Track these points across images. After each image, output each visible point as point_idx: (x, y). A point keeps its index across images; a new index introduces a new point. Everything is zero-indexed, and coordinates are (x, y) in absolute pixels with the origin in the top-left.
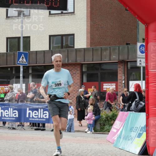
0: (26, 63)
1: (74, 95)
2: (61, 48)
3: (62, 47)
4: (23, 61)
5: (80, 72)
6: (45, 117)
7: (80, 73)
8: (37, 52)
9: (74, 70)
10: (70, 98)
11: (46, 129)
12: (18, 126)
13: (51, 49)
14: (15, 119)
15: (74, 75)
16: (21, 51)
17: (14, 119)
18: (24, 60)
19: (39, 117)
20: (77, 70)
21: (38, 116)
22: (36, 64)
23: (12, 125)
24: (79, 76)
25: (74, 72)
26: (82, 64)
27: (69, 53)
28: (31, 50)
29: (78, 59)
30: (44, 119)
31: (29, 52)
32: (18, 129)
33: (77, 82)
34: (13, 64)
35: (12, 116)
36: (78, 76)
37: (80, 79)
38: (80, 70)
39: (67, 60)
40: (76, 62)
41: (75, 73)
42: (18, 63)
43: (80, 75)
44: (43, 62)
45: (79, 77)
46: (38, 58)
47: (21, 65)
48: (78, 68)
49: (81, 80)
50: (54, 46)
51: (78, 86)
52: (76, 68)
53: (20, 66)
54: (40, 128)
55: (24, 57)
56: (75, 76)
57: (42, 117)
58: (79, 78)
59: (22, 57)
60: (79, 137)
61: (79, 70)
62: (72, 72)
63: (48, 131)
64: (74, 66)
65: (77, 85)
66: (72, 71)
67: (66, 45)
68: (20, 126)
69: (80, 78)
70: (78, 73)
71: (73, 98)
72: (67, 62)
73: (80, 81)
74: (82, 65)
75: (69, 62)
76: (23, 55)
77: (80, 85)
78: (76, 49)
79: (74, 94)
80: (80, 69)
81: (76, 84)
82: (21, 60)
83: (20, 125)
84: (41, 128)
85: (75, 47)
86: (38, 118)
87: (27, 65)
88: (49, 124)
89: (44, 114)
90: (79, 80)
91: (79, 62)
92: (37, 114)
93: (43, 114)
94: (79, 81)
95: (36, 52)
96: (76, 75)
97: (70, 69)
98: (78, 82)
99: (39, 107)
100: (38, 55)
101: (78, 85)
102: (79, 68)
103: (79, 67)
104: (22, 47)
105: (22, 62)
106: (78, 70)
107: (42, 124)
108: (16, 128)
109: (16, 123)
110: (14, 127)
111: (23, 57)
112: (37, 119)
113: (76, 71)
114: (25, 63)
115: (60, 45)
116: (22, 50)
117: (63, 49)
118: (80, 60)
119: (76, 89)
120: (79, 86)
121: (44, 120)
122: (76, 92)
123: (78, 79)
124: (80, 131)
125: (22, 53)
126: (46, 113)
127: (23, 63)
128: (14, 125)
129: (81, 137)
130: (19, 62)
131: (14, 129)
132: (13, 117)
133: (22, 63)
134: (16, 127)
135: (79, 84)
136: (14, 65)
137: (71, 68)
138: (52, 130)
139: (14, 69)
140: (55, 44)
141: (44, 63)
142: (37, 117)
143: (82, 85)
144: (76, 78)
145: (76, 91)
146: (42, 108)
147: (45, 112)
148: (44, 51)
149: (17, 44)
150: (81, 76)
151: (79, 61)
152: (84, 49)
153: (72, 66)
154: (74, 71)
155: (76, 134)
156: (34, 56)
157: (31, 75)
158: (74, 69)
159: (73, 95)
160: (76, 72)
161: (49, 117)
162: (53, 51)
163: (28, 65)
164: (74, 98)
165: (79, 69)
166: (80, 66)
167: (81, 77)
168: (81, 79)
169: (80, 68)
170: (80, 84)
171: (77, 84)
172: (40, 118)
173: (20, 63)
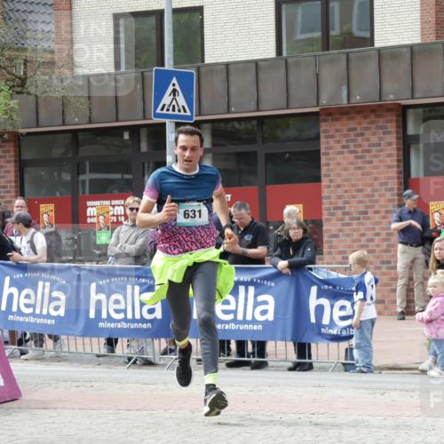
0: (189, 113)
1: (377, 227)
2: (323, 50)
3: (326, 44)
4: (174, 103)
5: (398, 138)
6: (259, 318)
7: (397, 144)
8: (231, 67)
9: (373, 130)
10: (359, 241)
11: (270, 364)
12: (165, 353)
13: (285, 54)
14: (149, 325)
15: (374, 153)
16: (169, 64)
17: (145, 326)
18: (181, 100)
19: (240, 317)
20: (385, 133)
21: (235, 312)
22: (229, 111)
23: (142, 351)
24: (395, 152)
25: (374, 140)
26: (405, 108)
27: (352, 65)
28: (208, 60)
29: (387, 87)
30: (258, 323)
31: (198, 69)
32: (164, 365)
33: (389, 178)
34: (141, 116)
35: (138, 316)
36: (390, 155)
37: (398, 166)
38: (397, 132)
39: (345, 94)
40: (380, 100)
41: (379, 145)
42: (158, 111)
43: (398, 149)
44: (253, 104)
45: (395, 158)
46: (232, 89)
47: (167, 121)
48: (391, 121)
49: (402, 169)
50: (299, 37)
51: (388, 195)
52: (381, 122)
53: (164, 124)
54: (246, 359)
55: (177, 87)
56: (376, 156)
57: (249, 317)
58: (393, 161)
59: (171, 88)
60: (394, 393)
61: (394, 130)
62: (368, 140)
63: (277, 369)
64: (372, 118)
65: (386, 190)
66: (367, 136)
67: (342, 34)
68: (171, 351)
69: (398, 161)
70: (390, 144)
71: (372, 240)
72: (345, 102)
73: (399, 172)
74: (402, 112)
75: (353, 101)
76: (174, 81)
77: (399, 189)
78: (379, 50)
79: (378, 223)
80: (398, 127)
81: (382, 184)
82: (167, 99)
83: (173, 348)
84: (252, 359)
85: (378, 44)
86: (235, 321)
87: (191, 118)
88: (281, 344)
89: (256, 304)
90: (395, 169)
91: (390, 98)
92: (232, 307)
93: (255, 307)
94: (393, 172)
95: (227, 65)
96: (381, 151)
97: (358, 126)
98: (393, 178)
99: (242, 279)
100: (231, 78)
101: (392, 189)
102: (394, 124)
103: (394, 118)
104: (172, 50)
105: (174, 110)
106: (390, 133)
107: (253, 342)
108: (157, 361)
109: (156, 342)
110: (150, 356)
111: (174, 91)
112: (233, 326)
113: (381, 136)
114: (182, 113)
115: (318, 34)
116: (172, 62)
117: (331, 52)
118: (395, 92)
119: (382, 206)
120: (396, 191)
121: (255, 327)
122: (384, 217)
123: (389, 167)
124: (401, 369)
125: (170, 74)
126: (265, 303)
127: (176, 112)
128: (149, 350)
129: (402, 390)
130: (162, 109)
131: (148, 363)
132: (143, 320)
133: (170, 112)
134: (157, 359)
135: (394, 184)
136: (144, 118)
137: (360, 124)
138: (290, 365)
139: (144, 133)
140: (302, 32)
141: (258, 110)
142: (231, 317)
143: (406, 189)
144: (382, 161)
145: (383, 214)
146: (252, 280)
147: (260, 298)
148: (256, 63)
149: (154, 38)
150: (401, 153)
151: (392, 97)
152: (412, 47)
153: (365, 117)
154: (374, 134)
155: (386, 378)
156: (218, 82)
157: (210, 155)
158: (373, 126)
159: (374, 229)
160: (380, 139)
161: (275, 317)
162: (289, 60)
163: (195, 118)
164: (376, 238)
165: (392, 127)
166: (398, 116)
167: (401, 158)
168: (402, 164)
169: (397, 122)
170: (400, 184)
171: (386, 184)
172: (244, 322)
173: (165, 112)
